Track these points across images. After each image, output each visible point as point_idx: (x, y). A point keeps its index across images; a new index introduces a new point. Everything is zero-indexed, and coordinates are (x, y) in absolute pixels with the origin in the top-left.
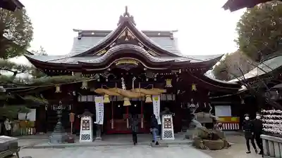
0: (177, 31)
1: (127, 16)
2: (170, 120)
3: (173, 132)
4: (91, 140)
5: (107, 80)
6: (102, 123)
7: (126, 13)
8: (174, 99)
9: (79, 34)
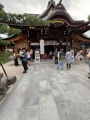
1: (52, 1)
2: (73, 52)
4: (40, 61)
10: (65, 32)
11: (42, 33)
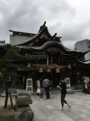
2: (69, 80)
3: (70, 87)
4: (32, 91)
7: (44, 25)
9: (13, 33)
10: (59, 58)
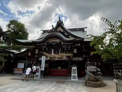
0: (86, 28)
1: (60, 22)
2: (75, 70)
3: (77, 77)
4: (39, 78)
5: (47, 50)
6: (43, 70)
7: (60, 20)
8: (82, 60)
9: (43, 31)
11: (43, 50)
